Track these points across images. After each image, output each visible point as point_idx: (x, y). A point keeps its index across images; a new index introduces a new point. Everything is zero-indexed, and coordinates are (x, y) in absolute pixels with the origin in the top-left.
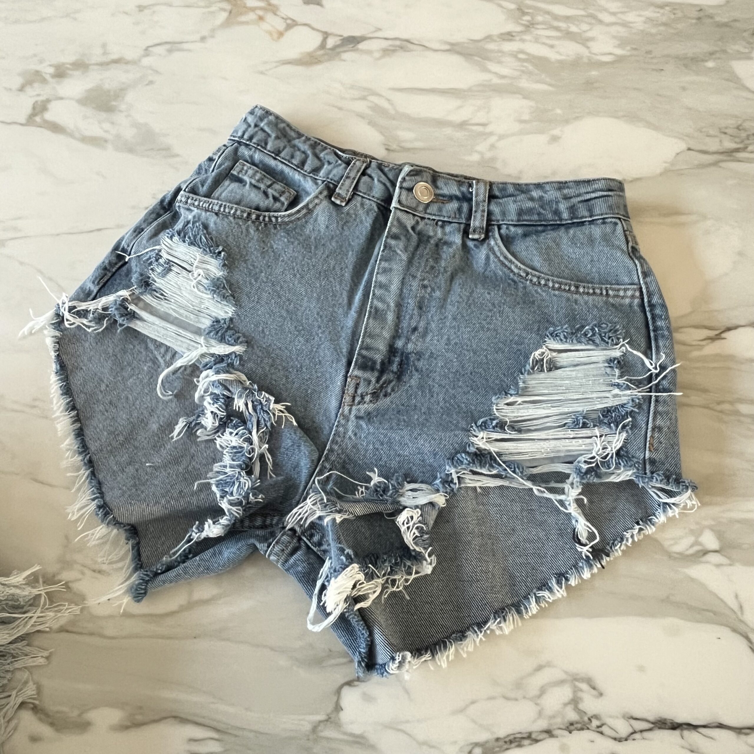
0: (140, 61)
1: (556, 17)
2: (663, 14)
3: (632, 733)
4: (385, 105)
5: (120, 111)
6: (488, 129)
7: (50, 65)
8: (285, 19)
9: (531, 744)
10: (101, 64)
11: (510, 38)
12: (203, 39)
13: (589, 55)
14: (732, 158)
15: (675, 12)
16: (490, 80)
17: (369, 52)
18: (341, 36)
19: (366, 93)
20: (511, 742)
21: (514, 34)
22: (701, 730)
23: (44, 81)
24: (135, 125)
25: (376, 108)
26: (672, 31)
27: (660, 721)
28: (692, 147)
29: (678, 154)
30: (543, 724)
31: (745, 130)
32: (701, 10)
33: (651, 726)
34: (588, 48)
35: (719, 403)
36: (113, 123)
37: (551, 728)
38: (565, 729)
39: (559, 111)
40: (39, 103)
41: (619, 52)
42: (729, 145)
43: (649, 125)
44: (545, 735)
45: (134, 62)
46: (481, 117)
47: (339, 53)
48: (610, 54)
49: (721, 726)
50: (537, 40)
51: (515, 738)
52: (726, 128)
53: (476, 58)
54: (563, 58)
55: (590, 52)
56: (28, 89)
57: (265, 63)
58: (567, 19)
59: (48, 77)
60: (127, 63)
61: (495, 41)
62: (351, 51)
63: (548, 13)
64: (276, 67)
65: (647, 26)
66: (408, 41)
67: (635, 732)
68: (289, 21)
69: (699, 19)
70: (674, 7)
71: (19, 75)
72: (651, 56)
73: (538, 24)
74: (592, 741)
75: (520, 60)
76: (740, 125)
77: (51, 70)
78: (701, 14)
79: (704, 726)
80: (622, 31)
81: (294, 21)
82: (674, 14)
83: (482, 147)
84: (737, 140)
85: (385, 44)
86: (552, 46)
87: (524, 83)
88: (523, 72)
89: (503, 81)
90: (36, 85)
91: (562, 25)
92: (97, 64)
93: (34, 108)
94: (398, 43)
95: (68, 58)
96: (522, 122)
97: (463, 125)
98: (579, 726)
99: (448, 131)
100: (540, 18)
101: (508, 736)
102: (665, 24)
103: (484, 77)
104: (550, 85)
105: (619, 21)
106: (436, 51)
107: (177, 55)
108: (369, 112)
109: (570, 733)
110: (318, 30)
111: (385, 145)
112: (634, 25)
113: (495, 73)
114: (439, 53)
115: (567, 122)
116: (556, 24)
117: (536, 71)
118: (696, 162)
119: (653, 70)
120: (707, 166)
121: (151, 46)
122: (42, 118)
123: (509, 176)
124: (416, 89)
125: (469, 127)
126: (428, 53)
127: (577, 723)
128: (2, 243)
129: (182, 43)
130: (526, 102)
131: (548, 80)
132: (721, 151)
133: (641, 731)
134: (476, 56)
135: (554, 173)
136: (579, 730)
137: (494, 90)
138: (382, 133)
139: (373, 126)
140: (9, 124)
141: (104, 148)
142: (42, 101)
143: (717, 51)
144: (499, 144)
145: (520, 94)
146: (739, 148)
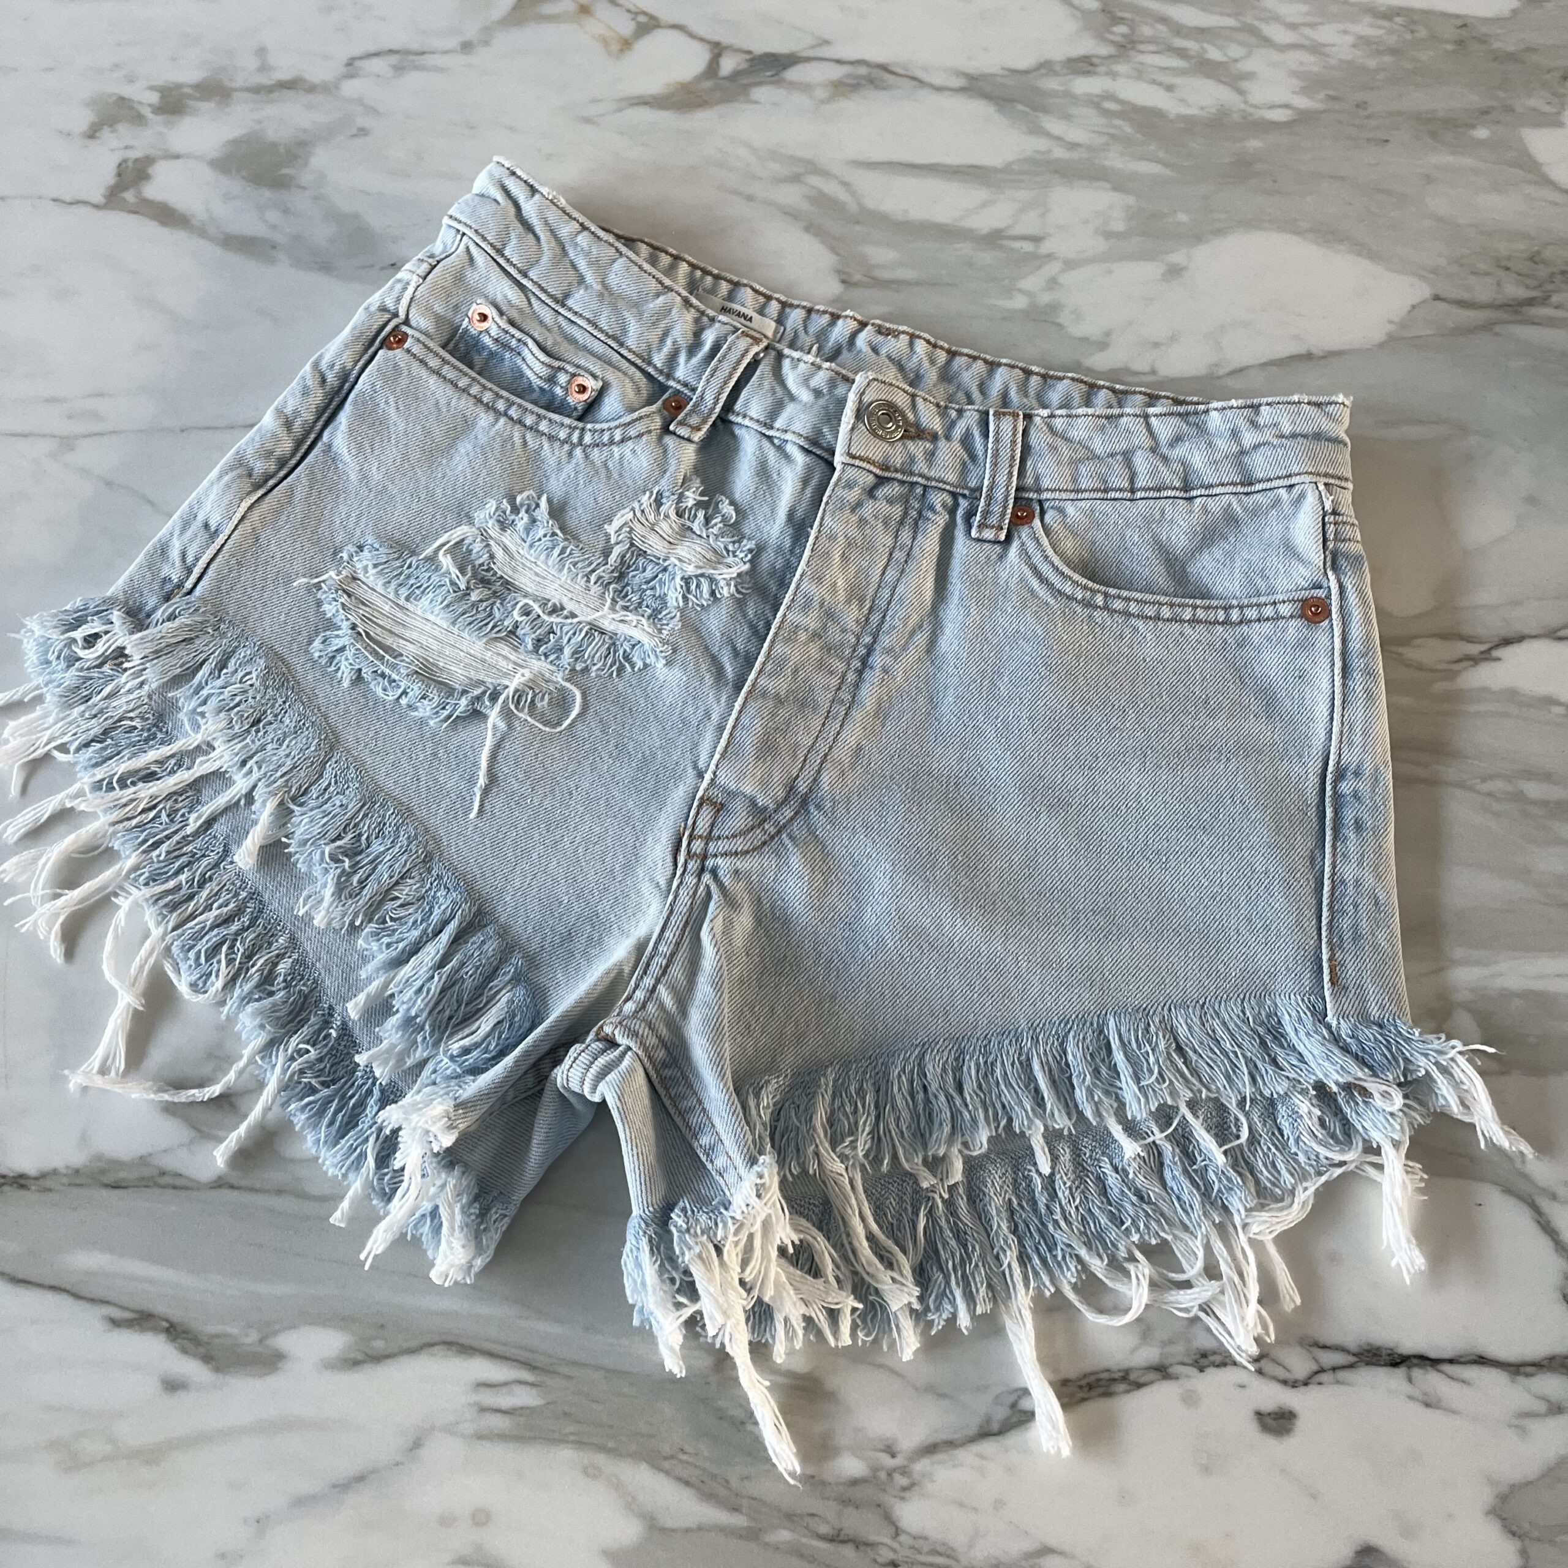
0: (337, 88)
1: (1179, 30)
2: (1390, 32)
3: (1317, 1373)
4: (842, 195)
5: (300, 187)
6: (1046, 248)
7: (152, 88)
8: (635, 13)
9: (1128, 1392)
10: (257, 90)
11: (1091, 68)
12: (467, 47)
13: (1242, 106)
14: (1520, 318)
15: (1414, 27)
16: (1050, 151)
17: (805, 88)
18: (750, 52)
19: (802, 170)
20: (1090, 1387)
21: (1095, 60)
22: (1447, 1368)
23: (138, 119)
24: (334, 216)
25: (821, 200)
26: (1408, 66)
27: (1368, 1351)
28: (1443, 294)
29: (1414, 307)
30: (1148, 1355)
31: (1544, 262)
32: (1465, 25)
33: (1352, 1359)
34: (1241, 92)
35: (1484, 780)
36: (286, 211)
37: (1167, 1362)
38: (1191, 1365)
39: (1182, 217)
40: (130, 164)
41: (1303, 103)
42: (1514, 290)
43: (1361, 249)
44: (1151, 1376)
45: (328, 89)
46: (1029, 224)
47: (745, 90)
48: (1286, 106)
49: (1482, 1360)
50: (1140, 74)
51: (1098, 1380)
52: (1509, 258)
53: (1020, 107)
54: (1192, 111)
55: (1246, 102)
56: (106, 133)
57: (595, 101)
58: (1201, 33)
59: (147, 112)
61: (1056, 74)
62: (772, 83)
63: (1164, 20)
64: (620, 110)
65: (1359, 53)
66: (884, 68)
67: (1322, 1370)
68: (642, 19)
69: (1460, 43)
70: (1411, 17)
71: (87, 105)
72: (1365, 113)
73: (1142, 42)
74: (1242, 1387)
75: (1106, 113)
76: (1538, 252)
77: (154, 98)
78: (1464, 33)
79: (1451, 1361)
80: (1309, 62)
81: (652, 17)
82: (1412, 32)
83: (1033, 282)
84: (1529, 282)
85: (837, 72)
86: (1170, 88)
87: (1116, 160)
88: (1113, 136)
89: (1075, 155)
90: (122, 128)
91: (1191, 45)
92: (248, 90)
93: (119, 175)
94: (863, 71)
95: (188, 74)
96: (1109, 235)
97: (994, 238)
98: (1217, 1359)
99: (965, 249)
100: (1146, 31)
101: (1085, 1376)
102: (1393, 51)
103: (1034, 145)
104: (1166, 165)
105: (1306, 42)
106: (939, 89)
107: (414, 79)
108: (805, 206)
109: (1202, 1370)
110: (702, 40)
111: (839, 272)
112: (1334, 49)
113: (1058, 138)
114: (946, 93)
115: (1198, 238)
116: (1179, 42)
117: (1139, 136)
118: (1450, 324)
119: (1368, 140)
120: (1470, 330)
121: (361, 58)
122: (139, 192)
123: (1085, 340)
124: (900, 164)
125: (1006, 242)
126: (924, 94)
127: (1214, 1353)
128: (67, 443)
129: (424, 53)
130: (1117, 198)
131: (1161, 154)
132: (1498, 302)
133: (1334, 1369)
134: (1020, 102)
135: (1173, 338)
136: (1218, 1366)
137: (1056, 172)
138: (833, 250)
139: (816, 235)
140: (71, 204)
141: (271, 261)
142: (136, 160)
143: (1493, 108)
144: (1064, 279)
145: (1107, 181)
146: (1534, 299)
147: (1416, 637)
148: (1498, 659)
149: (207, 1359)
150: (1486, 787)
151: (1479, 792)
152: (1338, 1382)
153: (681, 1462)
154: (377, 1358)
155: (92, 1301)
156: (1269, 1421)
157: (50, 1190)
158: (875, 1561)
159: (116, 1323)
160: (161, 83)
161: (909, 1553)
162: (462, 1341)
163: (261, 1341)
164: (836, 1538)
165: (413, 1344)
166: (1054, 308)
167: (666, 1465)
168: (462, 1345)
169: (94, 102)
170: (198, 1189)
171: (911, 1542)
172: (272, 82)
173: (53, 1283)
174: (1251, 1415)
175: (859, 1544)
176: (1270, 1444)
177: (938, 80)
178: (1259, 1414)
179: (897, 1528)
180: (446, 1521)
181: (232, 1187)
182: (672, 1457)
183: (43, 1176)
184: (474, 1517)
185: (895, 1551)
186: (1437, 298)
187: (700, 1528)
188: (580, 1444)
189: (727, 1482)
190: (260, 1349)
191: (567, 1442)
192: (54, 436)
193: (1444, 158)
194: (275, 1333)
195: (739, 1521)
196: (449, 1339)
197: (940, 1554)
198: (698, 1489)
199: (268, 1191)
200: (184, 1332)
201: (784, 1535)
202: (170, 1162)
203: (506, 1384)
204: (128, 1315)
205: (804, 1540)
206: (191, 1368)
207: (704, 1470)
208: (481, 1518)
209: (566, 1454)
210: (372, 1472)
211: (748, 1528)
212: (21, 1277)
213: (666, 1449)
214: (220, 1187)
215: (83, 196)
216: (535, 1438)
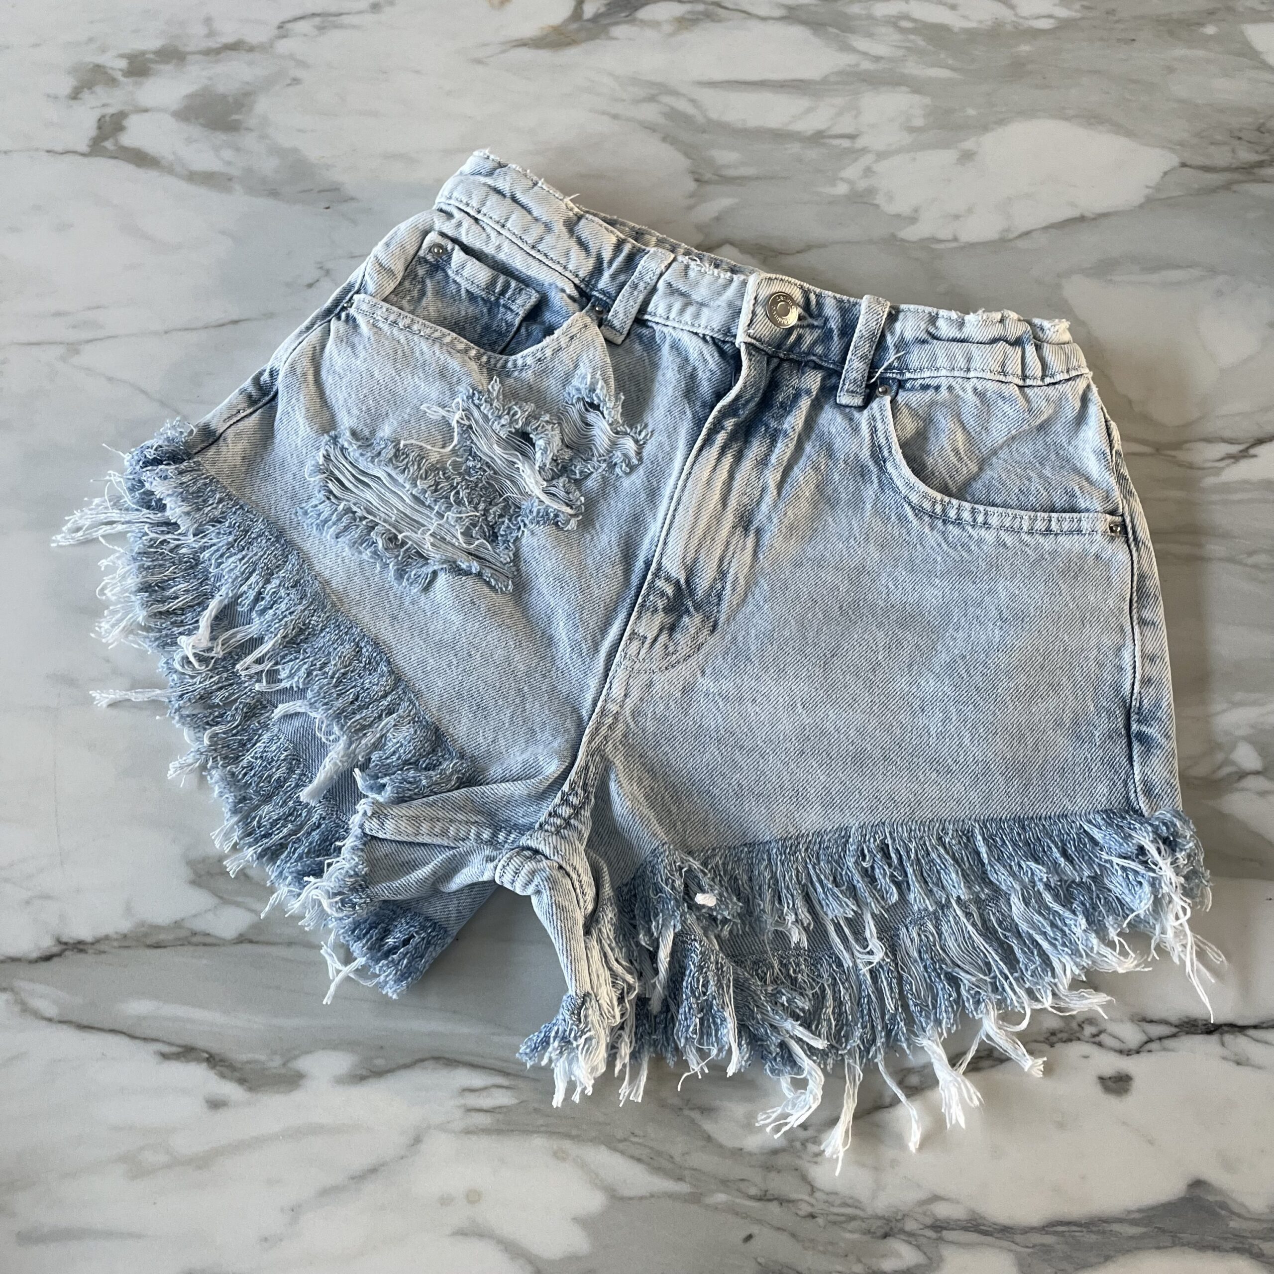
0: (271, 47)
3: (1146, 1043)
4: (690, 110)
5: (248, 129)
6: (860, 143)
7: (121, 56)
10: (207, 52)
12: (375, 8)
13: (1014, 18)
14: (1252, 177)
16: (857, 65)
17: (655, 24)
19: (657, 92)
22: (1251, 1032)
23: (111, 82)
24: (277, 151)
25: (673, 115)
27: (1187, 1023)
28: (1189, 163)
29: (1165, 173)
31: (1269, 132)
33: (1174, 1030)
34: (1010, 7)
35: (1251, 554)
36: (238, 150)
38: (1044, 1042)
40: (107, 119)
41: (1063, 13)
42: (1246, 155)
43: (1118, 128)
45: (264, 48)
46: (845, 125)
47: (606, 29)
48: (1050, 16)
52: (1240, 130)
53: (831, 29)
54: (973, 25)
55: (1016, 15)
56: (86, 95)
57: (483, 45)
59: (118, 75)
60: (251, 49)
62: (627, 22)
64: (503, 52)
66: (717, 4)
67: (1150, 1040)
71: (68, 72)
72: (1115, 19)
74: (1086, 1057)
75: (902, 30)
76: (1263, 124)
77: (123, 64)
79: (1255, 1027)
83: (852, 172)
84: (1261, 149)
85: (681, 10)
86: (953, 7)
87: (913, 68)
88: (909, 49)
89: (880, 66)
90: (99, 90)
92: (200, 53)
93: (99, 128)
94: (701, 8)
95: (150, 43)
97: (818, 138)
98: (1064, 1036)
99: (795, 148)
103: (845, 60)
104: (955, 70)
106: (764, 19)
107: (335, 36)
108: (661, 120)
109: (1052, 1045)
111: (693, 172)
113: (865, 54)
114: (770, 22)
115: (985, 128)
117: (930, 47)
118: (1196, 186)
119: (1119, 40)
120: (1213, 190)
121: (289, 21)
122: (116, 143)
123: (898, 216)
124: (737, 82)
125: (827, 141)
126: (753, 24)
127: (1061, 1031)
128: (73, 348)
129: (341, 14)
130: (917, 98)
131: (950, 62)
132: (1234, 166)
133: (1160, 1039)
134: (830, 26)
135: (970, 211)
136: (1065, 1042)
137: (864, 80)
138: (687, 155)
139: (672, 144)
140: (62, 154)
141: (228, 190)
142: (113, 115)
143: (1219, 9)
144: (877, 167)
145: (908, 86)
146: (1262, 162)
147: (1186, 442)
148: (1255, 456)
149: (242, 1081)
150: (1251, 561)
151: (1246, 565)
152: (1165, 1049)
153: (634, 1143)
154: (379, 1073)
155: (145, 1039)
156: (1110, 1083)
157: (104, 952)
158: (797, 1214)
159: (165, 1056)
160: (127, 51)
161: (825, 1206)
162: (447, 1056)
163: (284, 1064)
164: (764, 1198)
165: (408, 1060)
166: (871, 191)
167: (621, 1146)
168: (448, 1059)
169: (74, 70)
170: (224, 945)
171: (825, 1197)
172: (218, 45)
173: (112, 1027)
174: (1095, 1080)
175: (782, 1201)
176: (1112, 1102)
177: (763, 11)
178: (1101, 1079)
179: (812, 1187)
180: (445, 1201)
181: (251, 942)
182: (625, 1140)
183: (97, 941)
184: (467, 1196)
185: (812, 1205)
186: (1184, 165)
187: (652, 1196)
188: (551, 1133)
189: (672, 1157)
190: (283, 1071)
191: (538, 1132)
192: (61, 343)
193: (1180, 51)
194: (295, 1057)
195: (683, 1188)
196: (437, 1054)
197: (849, 1206)
198: (648, 1164)
199: (281, 944)
200: (221, 1061)
201: (721, 1198)
202: (199, 925)
203: (485, 1088)
204: (174, 1049)
205: (738, 1201)
206: (229, 1089)
207: (651, 1148)
208: (473, 1197)
209: (538, 1141)
210: (383, 1165)
211: (691, 1193)
212: (85, 1023)
213: (620, 1134)
214: (241, 942)
215: (71, 147)
216: (512, 1131)
